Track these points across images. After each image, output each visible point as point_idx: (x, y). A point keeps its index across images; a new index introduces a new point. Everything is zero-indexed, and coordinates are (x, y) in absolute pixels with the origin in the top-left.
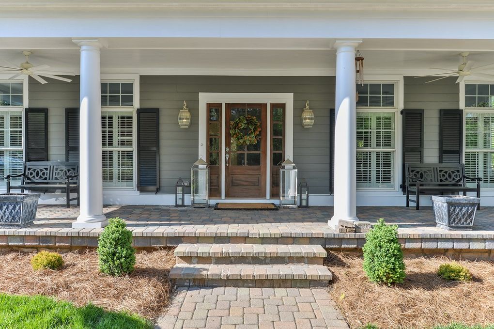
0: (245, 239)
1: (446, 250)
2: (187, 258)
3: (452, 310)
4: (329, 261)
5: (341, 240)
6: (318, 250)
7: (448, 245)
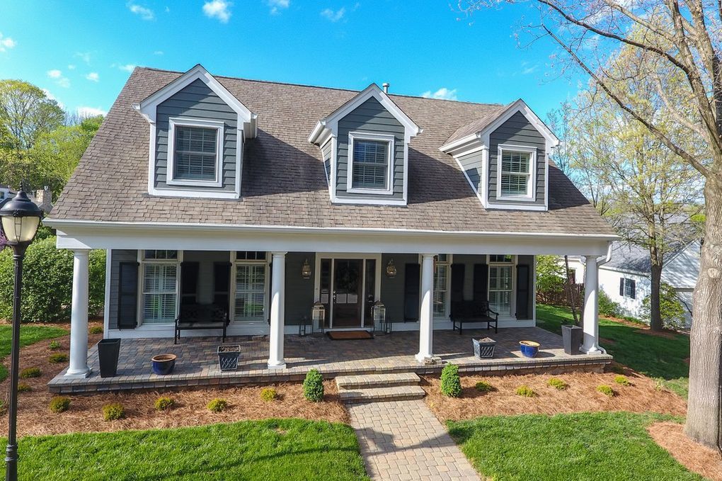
0: (373, 372)
1: (479, 372)
2: (345, 387)
3: (483, 408)
4: (422, 383)
5: (425, 369)
6: (414, 376)
7: (480, 369)
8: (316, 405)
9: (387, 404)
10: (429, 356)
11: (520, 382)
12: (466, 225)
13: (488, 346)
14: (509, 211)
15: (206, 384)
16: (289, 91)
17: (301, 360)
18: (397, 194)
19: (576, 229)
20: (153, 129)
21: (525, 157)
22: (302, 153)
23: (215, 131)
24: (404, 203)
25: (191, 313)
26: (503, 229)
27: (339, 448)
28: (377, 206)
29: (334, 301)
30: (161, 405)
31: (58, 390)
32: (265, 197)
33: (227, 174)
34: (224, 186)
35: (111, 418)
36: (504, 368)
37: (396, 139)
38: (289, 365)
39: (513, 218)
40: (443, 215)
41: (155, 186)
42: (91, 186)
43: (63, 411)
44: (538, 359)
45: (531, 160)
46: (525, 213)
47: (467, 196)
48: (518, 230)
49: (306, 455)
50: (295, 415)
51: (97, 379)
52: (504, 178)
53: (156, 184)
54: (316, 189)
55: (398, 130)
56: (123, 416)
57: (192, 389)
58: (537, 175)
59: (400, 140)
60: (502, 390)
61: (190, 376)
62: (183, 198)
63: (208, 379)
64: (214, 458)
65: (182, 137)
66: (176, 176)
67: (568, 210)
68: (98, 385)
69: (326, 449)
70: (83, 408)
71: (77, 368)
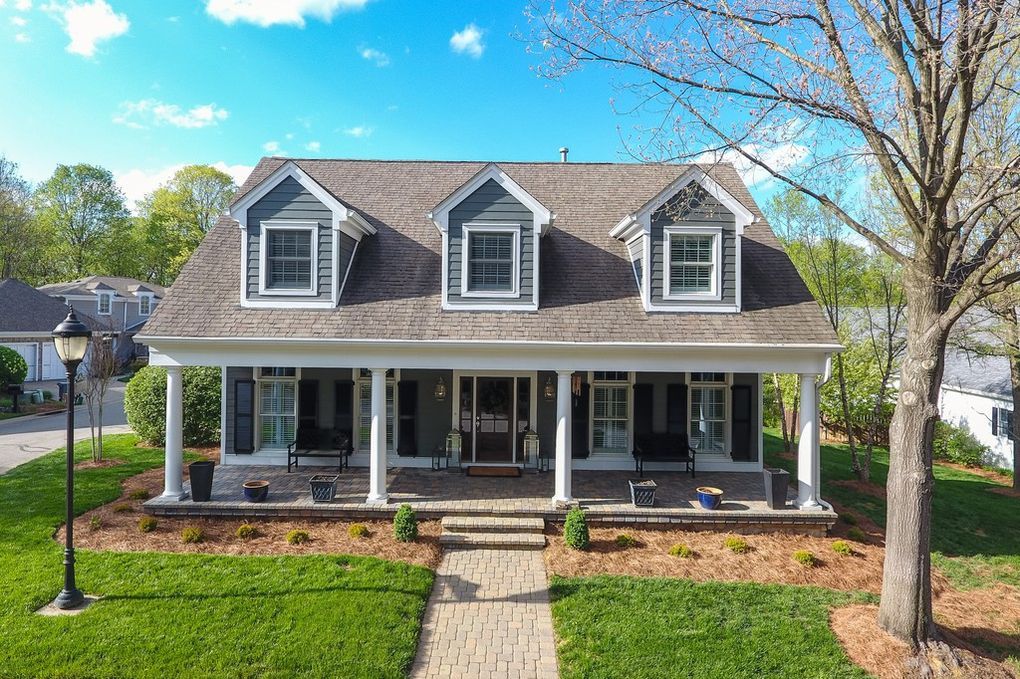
0: (489, 514)
1: (631, 523)
2: (450, 528)
4: (546, 531)
5: (556, 515)
6: (540, 523)
7: (632, 519)
8: (405, 545)
9: (495, 552)
10: (565, 499)
11: (686, 541)
12: (611, 334)
13: (646, 490)
14: (680, 314)
15: (298, 516)
16: (432, 170)
17: (413, 496)
18: (525, 297)
19: (776, 336)
20: (244, 234)
21: (706, 242)
22: (426, 249)
23: (309, 232)
24: (535, 308)
25: (309, 438)
26: (662, 339)
27: (402, 591)
28: (499, 312)
29: (478, 428)
30: (242, 533)
31: (152, 511)
32: (365, 305)
33: (322, 281)
34: (319, 294)
35: (189, 541)
36: (667, 520)
37: (523, 229)
38: (391, 501)
39: (683, 323)
40: (583, 321)
41: (247, 297)
42: (185, 299)
43: (149, 531)
44: (719, 512)
45: (714, 245)
46: (703, 317)
47: (626, 296)
48: (684, 339)
49: (358, 592)
50: (375, 553)
51: (190, 502)
52: (675, 271)
53: (248, 294)
54: (428, 294)
55: (525, 217)
56: (200, 540)
57: (283, 520)
58: (724, 265)
59: (528, 230)
60: (650, 547)
61: (281, 505)
62: (275, 310)
63: (299, 510)
64: (263, 586)
65: (274, 241)
66: (269, 285)
67: (774, 310)
68: (189, 509)
69: (386, 589)
70: (169, 530)
71: (171, 490)
